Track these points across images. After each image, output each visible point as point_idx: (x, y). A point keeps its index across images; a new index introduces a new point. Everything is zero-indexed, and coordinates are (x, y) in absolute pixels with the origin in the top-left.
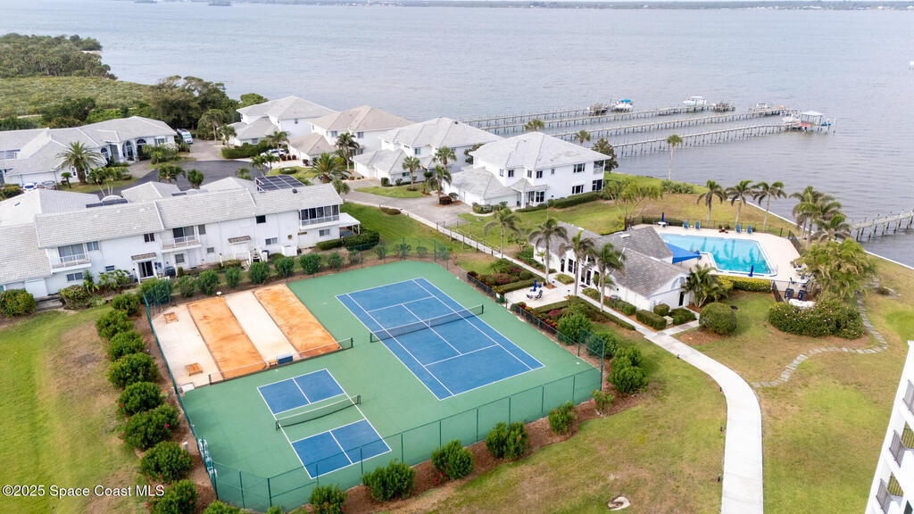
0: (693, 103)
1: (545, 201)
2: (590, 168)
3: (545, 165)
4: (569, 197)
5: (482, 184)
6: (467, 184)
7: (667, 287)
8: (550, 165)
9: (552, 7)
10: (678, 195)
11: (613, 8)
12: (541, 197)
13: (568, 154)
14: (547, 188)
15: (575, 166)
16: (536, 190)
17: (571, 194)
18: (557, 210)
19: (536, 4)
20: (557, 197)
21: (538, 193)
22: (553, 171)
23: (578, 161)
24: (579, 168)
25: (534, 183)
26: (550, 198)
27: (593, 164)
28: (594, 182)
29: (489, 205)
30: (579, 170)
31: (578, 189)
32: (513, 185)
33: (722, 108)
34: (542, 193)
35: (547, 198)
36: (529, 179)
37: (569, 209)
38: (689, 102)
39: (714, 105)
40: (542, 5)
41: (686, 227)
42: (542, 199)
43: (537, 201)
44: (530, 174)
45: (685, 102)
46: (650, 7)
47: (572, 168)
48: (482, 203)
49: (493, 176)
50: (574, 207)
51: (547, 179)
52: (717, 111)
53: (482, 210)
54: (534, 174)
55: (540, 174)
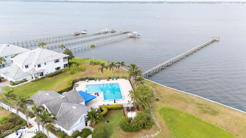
0: (105, 30)
1: (44, 75)
2: (61, 61)
3: (41, 62)
4: (54, 72)
5: (14, 72)
6: (8, 73)
7: (79, 121)
8: (44, 62)
9: (71, 2)
10: (95, 66)
11: (87, 3)
12: (42, 74)
13: (51, 56)
14: (44, 70)
15: (55, 60)
16: (39, 72)
17: (55, 71)
18: (49, 79)
19: (66, 1)
20: (49, 73)
21: (40, 73)
22: (45, 64)
23: (56, 58)
24: (57, 61)
25: (38, 70)
26: (46, 74)
27: (62, 59)
28: (64, 65)
29: (17, 81)
30: (57, 62)
31: (58, 68)
32: (28, 71)
33: (113, 32)
34: (42, 73)
35: (45, 74)
36: (35, 68)
37: (54, 77)
38: (104, 30)
39: (111, 31)
40: (68, 2)
41: (95, 80)
42: (42, 75)
43: (40, 76)
44: (35, 66)
45: (102, 30)
46: (97, 3)
47: (54, 62)
48: (14, 81)
49: (19, 68)
50: (56, 76)
51: (43, 67)
52: (112, 32)
53: (14, 84)
54: (37, 66)
55: (39, 66)
